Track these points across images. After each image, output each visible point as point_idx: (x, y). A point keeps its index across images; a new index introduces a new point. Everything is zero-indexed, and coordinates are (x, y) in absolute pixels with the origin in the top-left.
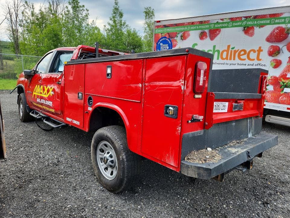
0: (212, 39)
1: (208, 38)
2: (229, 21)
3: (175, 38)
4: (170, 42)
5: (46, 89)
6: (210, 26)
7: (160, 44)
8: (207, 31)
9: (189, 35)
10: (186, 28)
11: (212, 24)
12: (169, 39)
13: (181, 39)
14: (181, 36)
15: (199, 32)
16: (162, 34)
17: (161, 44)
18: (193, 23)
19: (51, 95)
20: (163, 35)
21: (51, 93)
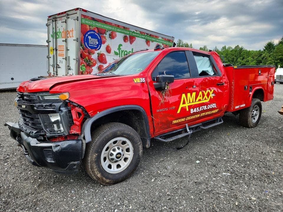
0: (131, 43)
1: (129, 42)
2: (139, 33)
3: (104, 35)
4: (99, 38)
5: (206, 94)
6: (130, 33)
7: (88, 36)
8: (128, 36)
9: (116, 36)
10: (113, 29)
11: (131, 31)
12: (98, 34)
13: (110, 37)
14: (110, 35)
15: (123, 35)
16: (90, 26)
17: (90, 37)
18: (118, 26)
19: (212, 97)
20: (92, 28)
21: (212, 95)
